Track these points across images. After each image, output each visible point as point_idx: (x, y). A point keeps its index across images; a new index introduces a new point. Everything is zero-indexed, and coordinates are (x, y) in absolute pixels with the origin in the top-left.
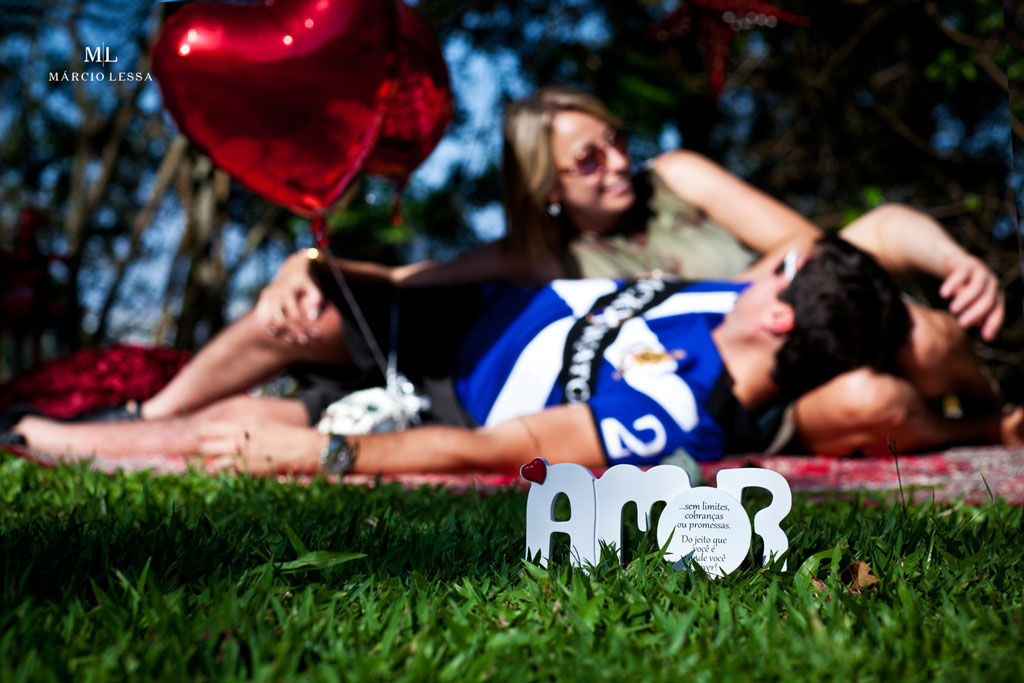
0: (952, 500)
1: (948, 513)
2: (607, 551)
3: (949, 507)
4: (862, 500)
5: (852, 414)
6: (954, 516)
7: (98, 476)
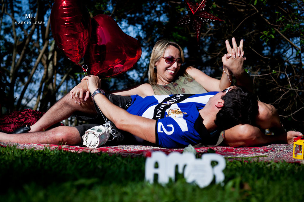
0: (270, 161)
1: (269, 165)
2: (170, 180)
3: (269, 163)
4: (244, 160)
5: (240, 136)
6: (271, 166)
7: (18, 150)
